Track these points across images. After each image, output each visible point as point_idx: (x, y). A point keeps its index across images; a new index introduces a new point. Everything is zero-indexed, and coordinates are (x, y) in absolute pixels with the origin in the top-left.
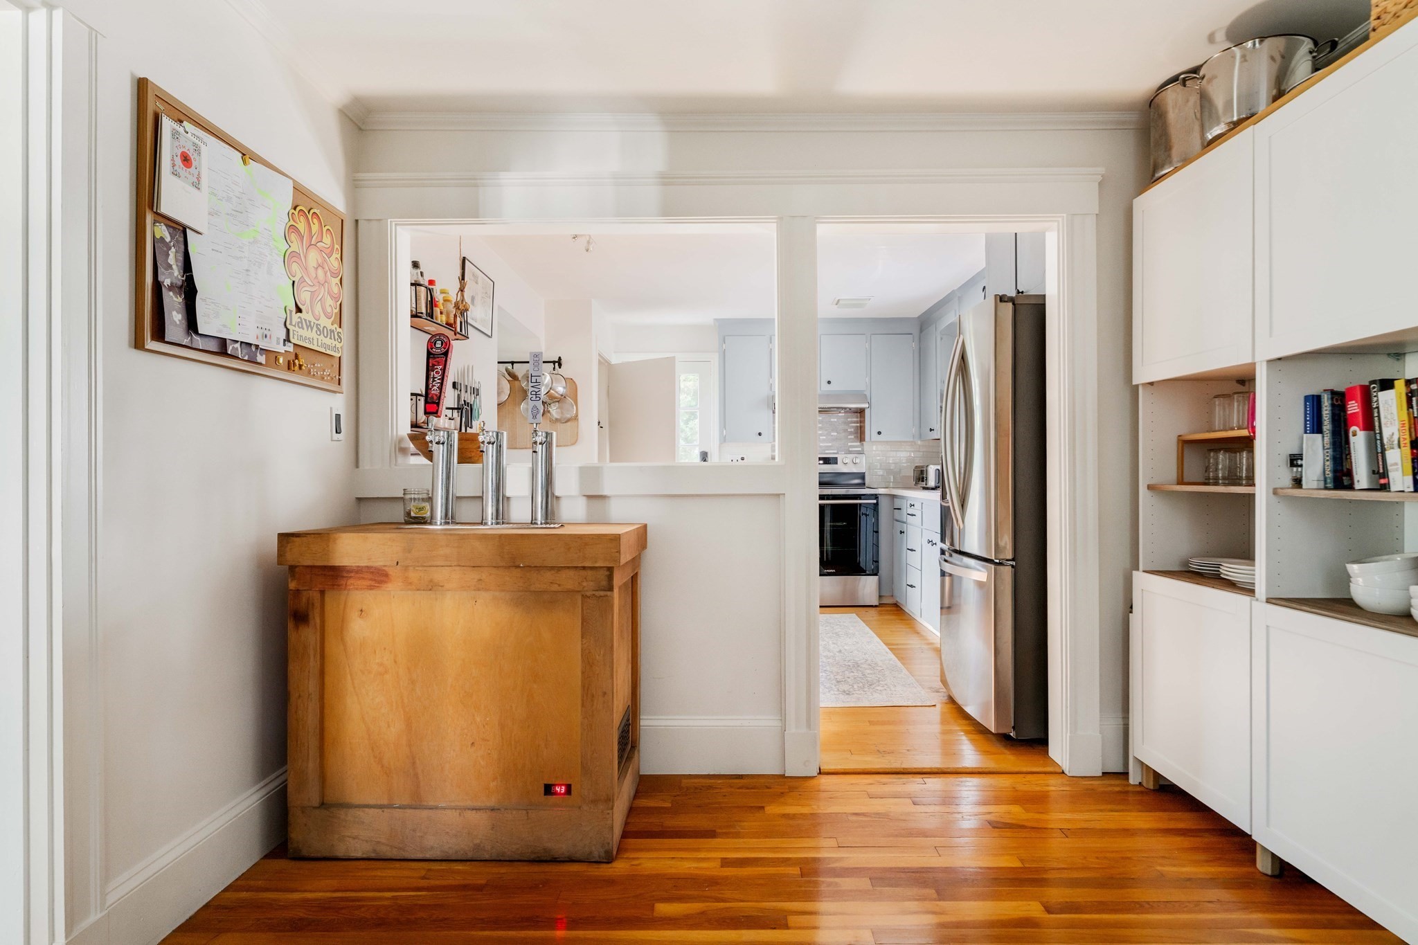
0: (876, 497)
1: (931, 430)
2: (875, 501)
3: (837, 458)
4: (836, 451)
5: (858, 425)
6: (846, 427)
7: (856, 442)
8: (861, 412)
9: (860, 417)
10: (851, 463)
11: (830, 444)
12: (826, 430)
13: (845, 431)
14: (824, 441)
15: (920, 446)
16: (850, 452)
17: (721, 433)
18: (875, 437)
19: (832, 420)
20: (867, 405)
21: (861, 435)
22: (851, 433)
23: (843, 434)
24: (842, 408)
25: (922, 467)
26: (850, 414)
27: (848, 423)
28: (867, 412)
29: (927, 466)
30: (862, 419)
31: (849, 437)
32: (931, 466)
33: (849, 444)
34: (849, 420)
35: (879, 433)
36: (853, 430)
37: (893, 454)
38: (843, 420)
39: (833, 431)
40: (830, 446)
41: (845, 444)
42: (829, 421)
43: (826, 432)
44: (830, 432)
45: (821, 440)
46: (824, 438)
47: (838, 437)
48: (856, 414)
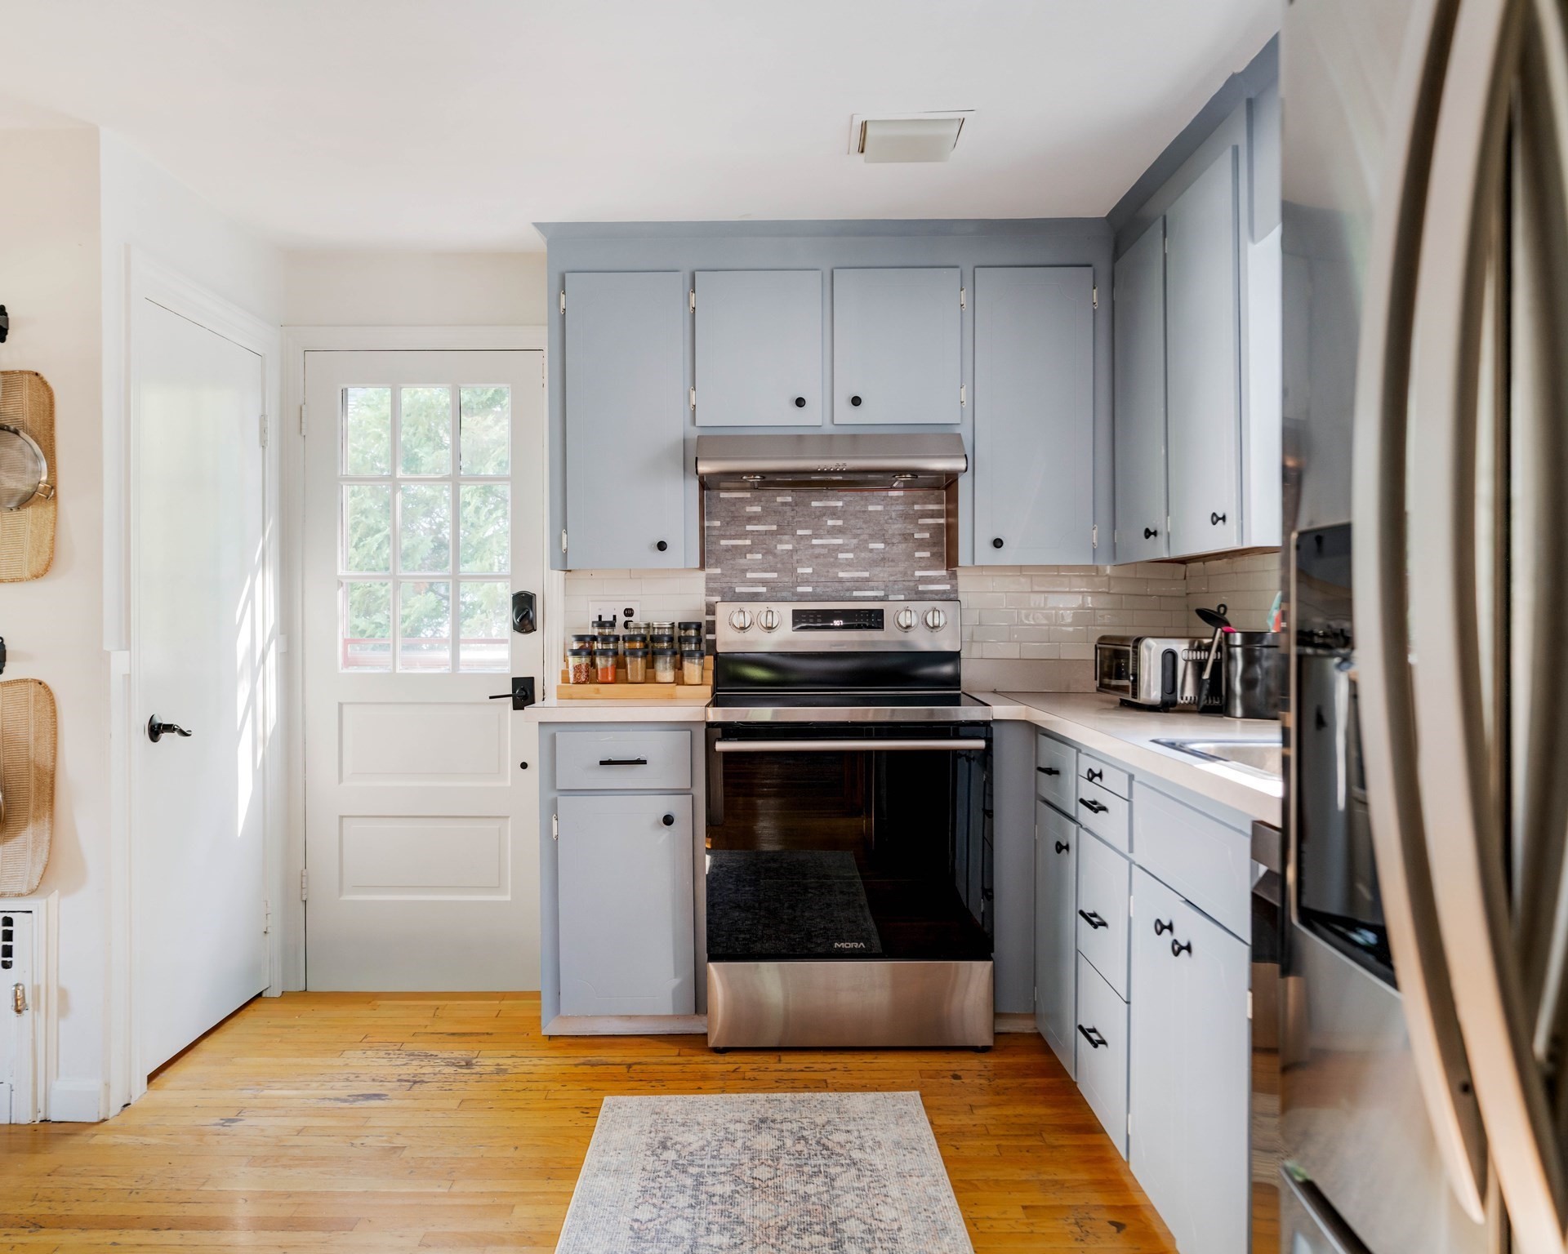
0: (983, 729)
1: (1148, 533)
2: (980, 744)
3: (881, 611)
4: (881, 594)
5: (942, 521)
6: (910, 528)
7: (935, 568)
8: (947, 483)
9: (948, 502)
10: (922, 627)
11: (866, 574)
12: (856, 536)
13: (907, 537)
14: (849, 565)
15: (1109, 577)
16: (921, 597)
17: (556, 541)
18: (986, 555)
19: (871, 508)
20: (960, 464)
21: (946, 549)
22: (921, 544)
23: (903, 546)
24: (901, 472)
25: (1123, 640)
26: (920, 493)
27: (911, 517)
28: (964, 483)
29: (1138, 640)
30: (951, 507)
31: (918, 554)
32: (1150, 642)
33: (918, 574)
34: (917, 507)
35: (998, 543)
36: (927, 535)
37: (1037, 600)
38: (900, 508)
39: (873, 537)
40: (867, 580)
41: (905, 574)
42: (863, 509)
43: (855, 541)
44: (866, 540)
45: (841, 561)
46: (850, 556)
47: (887, 556)
48: (936, 492)
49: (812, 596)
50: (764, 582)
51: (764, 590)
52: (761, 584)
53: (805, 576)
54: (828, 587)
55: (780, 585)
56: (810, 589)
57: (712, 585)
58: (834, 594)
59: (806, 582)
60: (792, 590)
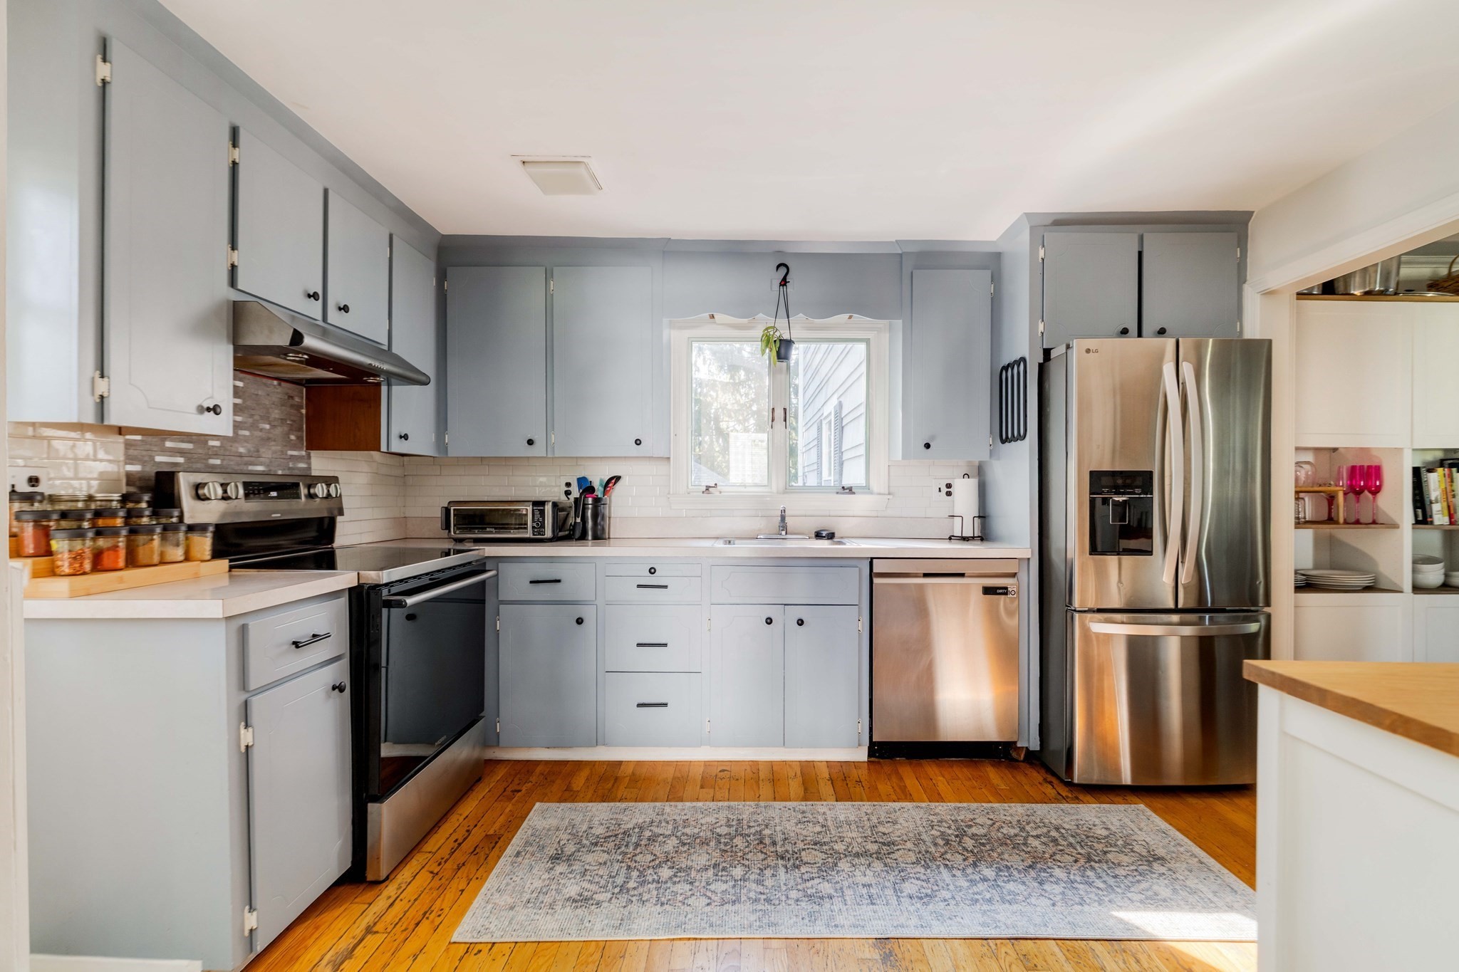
5: (303, 411)
6: (284, 414)
7: (298, 449)
13: (283, 421)
14: (246, 441)
19: (260, 392)
22: (292, 429)
23: (281, 428)
26: (290, 386)
27: (287, 406)
31: (290, 436)
33: (289, 452)
34: (291, 398)
36: (293, 422)
38: (279, 396)
39: (263, 418)
41: (282, 451)
42: (256, 393)
43: (250, 420)
44: (257, 421)
45: (241, 437)
46: (247, 433)
47: (271, 436)
48: (300, 387)
49: (221, 468)
50: (181, 452)
51: (181, 460)
52: (178, 454)
53: (215, 449)
54: (232, 460)
55: (196, 456)
56: (218, 462)
57: (131, 452)
58: (236, 468)
59: (216, 455)
60: (205, 461)
